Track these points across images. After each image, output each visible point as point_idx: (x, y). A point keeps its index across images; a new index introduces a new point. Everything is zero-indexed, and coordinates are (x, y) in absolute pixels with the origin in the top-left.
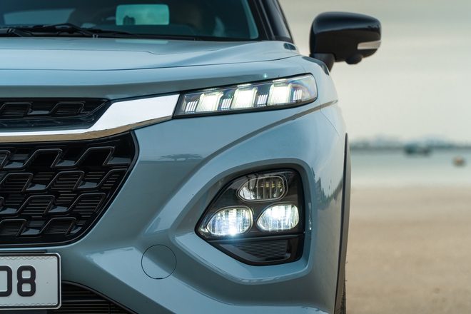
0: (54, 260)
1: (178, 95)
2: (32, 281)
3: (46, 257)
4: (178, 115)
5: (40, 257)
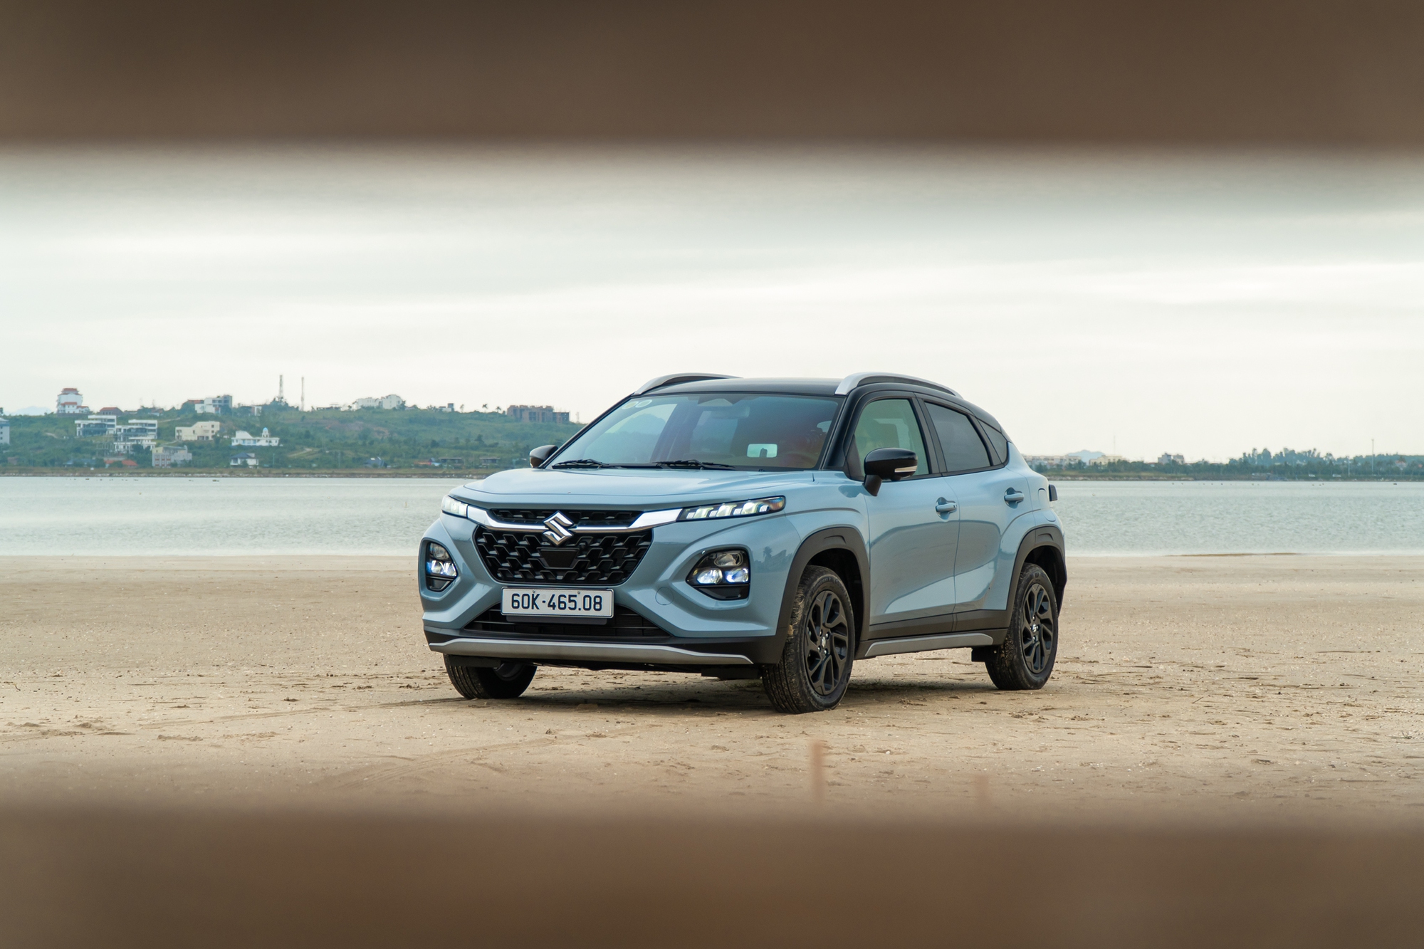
0: (610, 592)
1: (681, 510)
2: (600, 603)
3: (607, 591)
4: (680, 519)
5: (604, 591)
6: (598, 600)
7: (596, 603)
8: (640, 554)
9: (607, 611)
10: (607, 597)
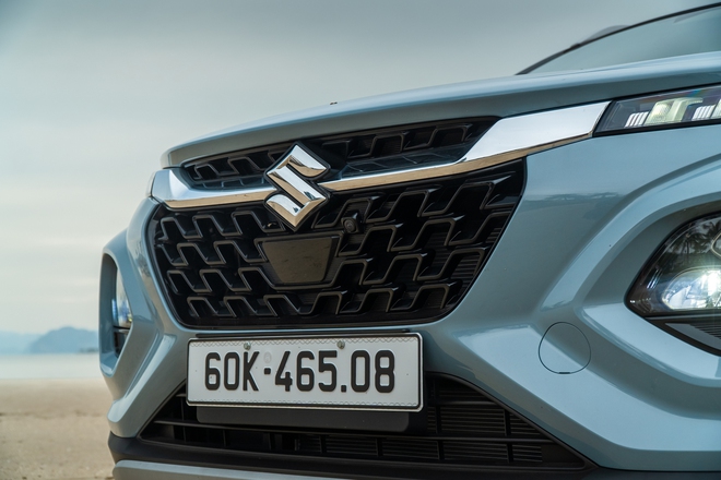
0: (414, 341)
1: (606, 104)
2: (390, 371)
3: (406, 339)
4: (601, 131)
5: (400, 339)
6: (385, 363)
7: (380, 372)
8: (500, 223)
9: (407, 392)
10: (406, 352)
